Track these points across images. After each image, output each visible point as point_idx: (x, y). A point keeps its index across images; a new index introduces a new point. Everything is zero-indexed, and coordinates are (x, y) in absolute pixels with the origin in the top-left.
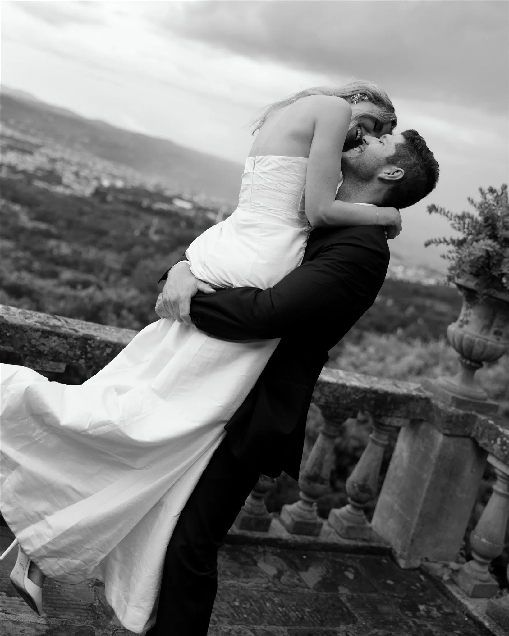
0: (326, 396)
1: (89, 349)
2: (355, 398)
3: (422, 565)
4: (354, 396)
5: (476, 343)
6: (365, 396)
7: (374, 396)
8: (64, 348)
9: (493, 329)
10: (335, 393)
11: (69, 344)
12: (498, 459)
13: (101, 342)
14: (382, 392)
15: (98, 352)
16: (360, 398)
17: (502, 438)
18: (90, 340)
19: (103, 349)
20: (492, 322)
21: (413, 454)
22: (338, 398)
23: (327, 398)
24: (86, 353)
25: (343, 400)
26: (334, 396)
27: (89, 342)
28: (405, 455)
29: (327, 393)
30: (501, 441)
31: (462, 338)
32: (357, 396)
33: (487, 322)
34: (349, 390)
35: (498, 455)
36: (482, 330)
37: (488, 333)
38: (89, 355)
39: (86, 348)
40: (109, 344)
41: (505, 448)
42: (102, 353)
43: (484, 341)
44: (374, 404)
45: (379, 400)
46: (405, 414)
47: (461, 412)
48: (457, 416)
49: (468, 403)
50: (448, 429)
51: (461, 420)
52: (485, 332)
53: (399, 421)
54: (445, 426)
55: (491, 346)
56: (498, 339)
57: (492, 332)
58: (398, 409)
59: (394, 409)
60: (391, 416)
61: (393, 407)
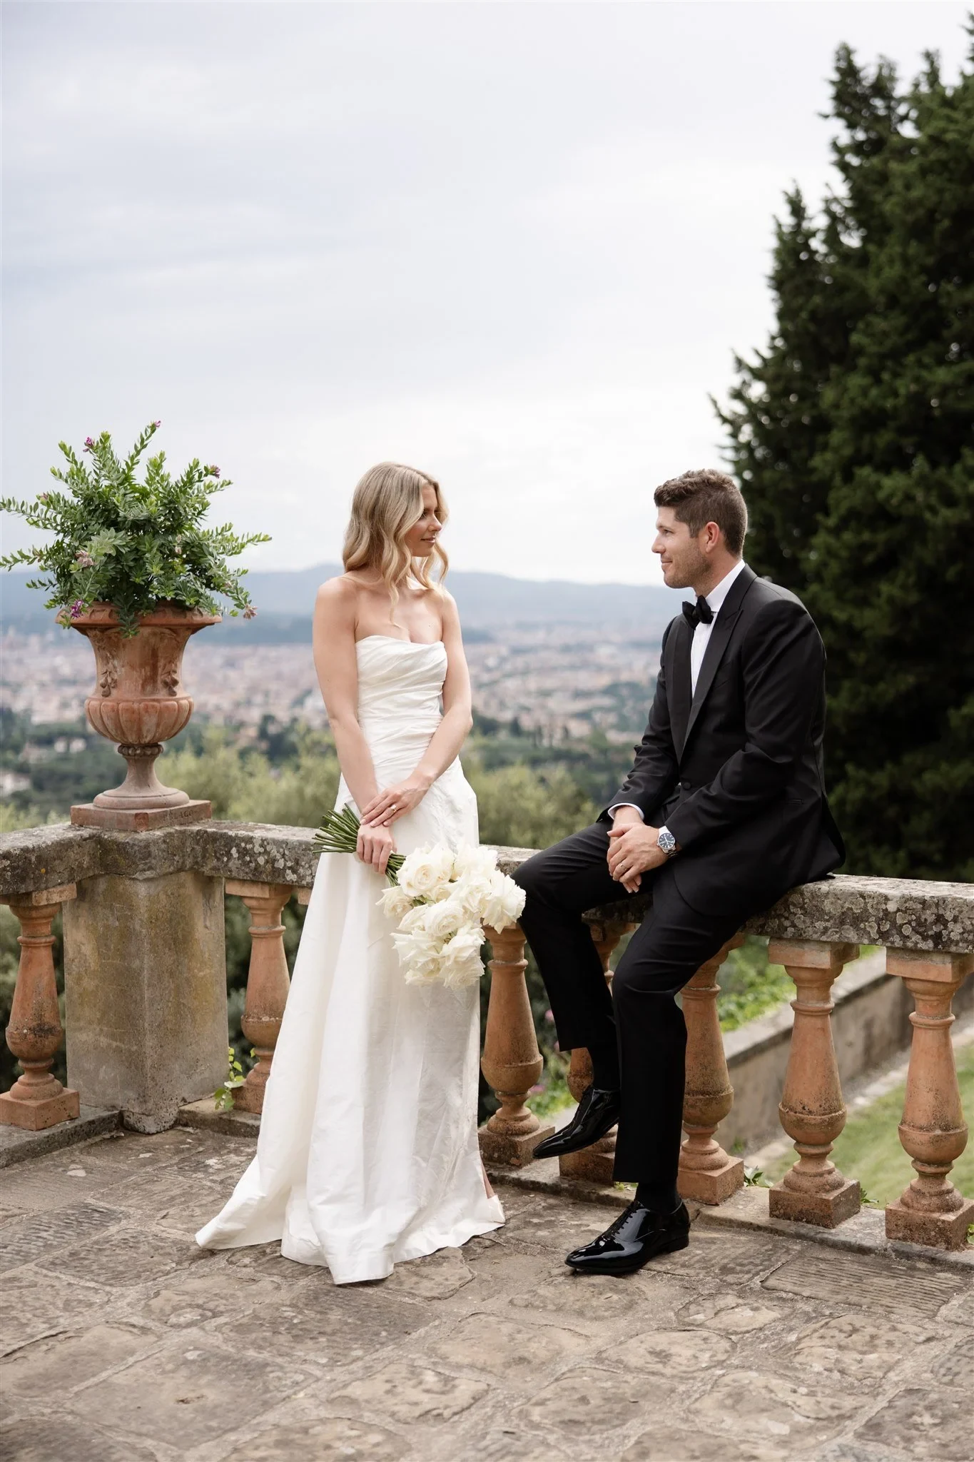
3: (181, 1112)
5: (143, 713)
9: (160, 679)
12: (243, 881)
17: (238, 846)
20: (154, 668)
21: (102, 941)
28: (88, 949)
30: (238, 851)
31: (116, 712)
33: (147, 671)
35: (241, 876)
36: (143, 686)
37: (155, 689)
41: (248, 859)
43: (155, 703)
44: (13, 876)
45: (18, 867)
46: (66, 875)
47: (158, 833)
48: (155, 842)
49: (164, 815)
50: (150, 868)
51: (163, 846)
52: (149, 688)
53: (61, 892)
54: (141, 866)
55: (167, 707)
56: (173, 694)
57: (160, 685)
58: (53, 871)
59: (47, 873)
60: (46, 888)
61: (43, 870)
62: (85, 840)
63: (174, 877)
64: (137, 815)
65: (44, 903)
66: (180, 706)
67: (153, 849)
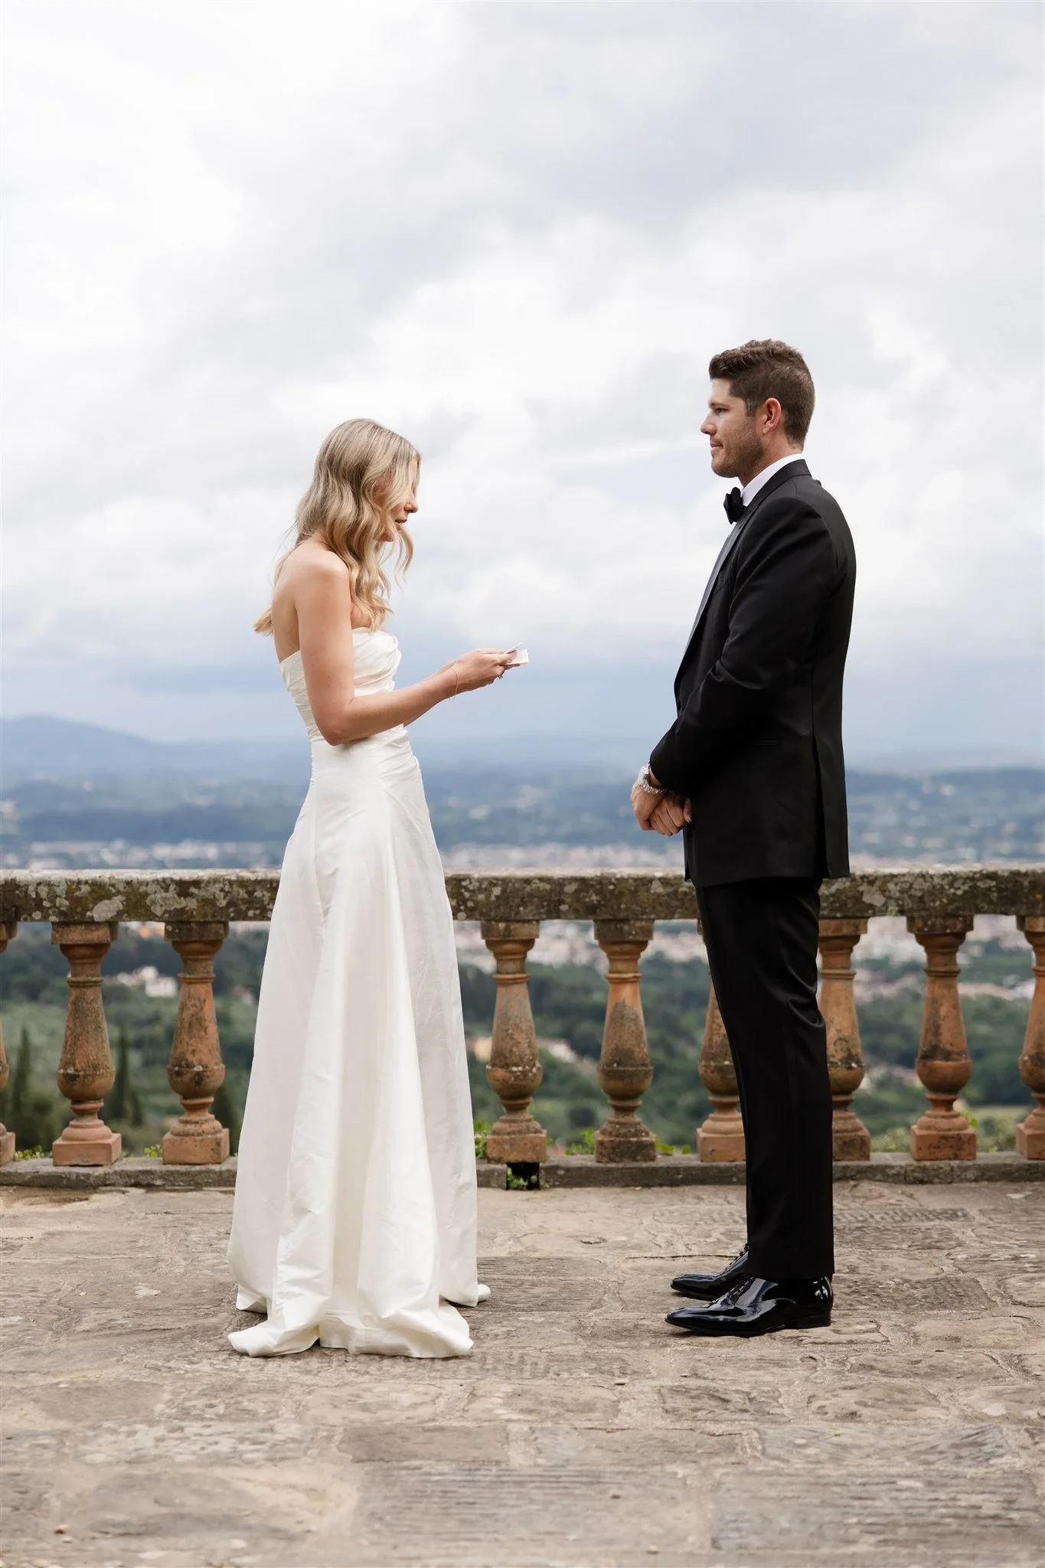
0: (897, 900)
1: (467, 895)
2: (954, 894)
4: (952, 891)
6: (974, 888)
7: (992, 884)
10: (913, 892)
13: (481, 880)
14: (1006, 874)
15: (481, 897)
16: (965, 892)
18: (464, 880)
19: (488, 891)
22: (921, 899)
23: (901, 902)
24: (465, 901)
25: (934, 901)
26: (911, 897)
27: (464, 883)
29: (898, 895)
32: (959, 888)
34: (937, 881)
38: (470, 904)
39: (462, 894)
40: (495, 882)
42: (488, 897)
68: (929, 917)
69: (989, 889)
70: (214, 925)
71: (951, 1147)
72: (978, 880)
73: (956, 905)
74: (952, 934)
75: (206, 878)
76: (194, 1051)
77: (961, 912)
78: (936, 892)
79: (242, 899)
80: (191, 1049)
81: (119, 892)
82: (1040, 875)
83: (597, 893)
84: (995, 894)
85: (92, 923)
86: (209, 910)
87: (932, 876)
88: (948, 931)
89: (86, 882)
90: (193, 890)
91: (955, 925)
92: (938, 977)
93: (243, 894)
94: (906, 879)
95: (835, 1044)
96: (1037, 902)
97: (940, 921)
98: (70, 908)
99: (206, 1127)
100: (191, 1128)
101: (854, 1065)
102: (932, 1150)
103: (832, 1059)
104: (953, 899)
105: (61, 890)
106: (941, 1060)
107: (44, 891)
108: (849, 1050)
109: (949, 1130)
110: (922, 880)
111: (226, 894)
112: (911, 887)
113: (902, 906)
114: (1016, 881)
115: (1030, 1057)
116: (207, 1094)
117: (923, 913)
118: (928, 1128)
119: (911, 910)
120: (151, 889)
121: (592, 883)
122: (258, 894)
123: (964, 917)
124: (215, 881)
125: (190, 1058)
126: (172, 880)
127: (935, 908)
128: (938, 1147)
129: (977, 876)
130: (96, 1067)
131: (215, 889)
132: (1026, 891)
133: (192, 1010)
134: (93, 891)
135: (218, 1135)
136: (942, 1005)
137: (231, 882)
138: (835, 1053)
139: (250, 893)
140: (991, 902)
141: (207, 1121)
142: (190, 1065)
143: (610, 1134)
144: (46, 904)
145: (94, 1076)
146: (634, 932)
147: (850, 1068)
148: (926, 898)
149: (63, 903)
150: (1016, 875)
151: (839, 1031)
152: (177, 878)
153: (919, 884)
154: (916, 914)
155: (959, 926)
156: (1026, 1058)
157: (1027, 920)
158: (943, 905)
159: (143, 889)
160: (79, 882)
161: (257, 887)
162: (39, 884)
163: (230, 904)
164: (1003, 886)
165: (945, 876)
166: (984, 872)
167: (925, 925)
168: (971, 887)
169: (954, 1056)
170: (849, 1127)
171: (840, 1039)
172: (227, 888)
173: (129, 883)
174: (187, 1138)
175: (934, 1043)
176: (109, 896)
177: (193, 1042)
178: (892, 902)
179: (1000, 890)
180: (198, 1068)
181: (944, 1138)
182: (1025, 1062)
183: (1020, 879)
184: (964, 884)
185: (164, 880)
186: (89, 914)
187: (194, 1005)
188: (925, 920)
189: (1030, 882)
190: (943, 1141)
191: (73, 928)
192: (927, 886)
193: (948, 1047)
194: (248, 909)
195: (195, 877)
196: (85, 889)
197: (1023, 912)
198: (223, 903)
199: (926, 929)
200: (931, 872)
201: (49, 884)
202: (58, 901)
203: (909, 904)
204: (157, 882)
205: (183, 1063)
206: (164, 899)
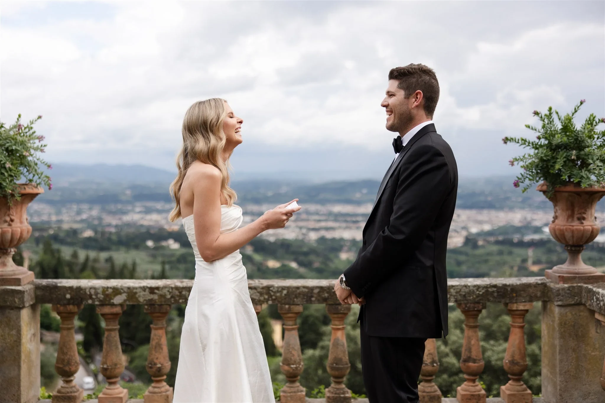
0: (454, 296)
1: (272, 294)
2: (479, 294)
4: (478, 292)
5: (565, 230)
6: (487, 291)
7: (495, 289)
8: (257, 296)
9: (576, 216)
10: (461, 293)
11: (258, 292)
13: (278, 287)
14: (501, 285)
15: (278, 294)
16: (483, 293)
17: (596, 296)
18: (271, 287)
19: (281, 292)
20: (573, 212)
22: (464, 296)
23: (456, 297)
24: (271, 296)
25: (470, 297)
26: (460, 295)
27: (271, 289)
29: (455, 294)
30: (596, 298)
32: (480, 291)
33: (569, 212)
34: (471, 288)
36: (568, 220)
37: (573, 220)
38: (274, 297)
39: (270, 293)
40: (284, 288)
41: (598, 302)
42: (281, 294)
43: (571, 227)
44: (498, 295)
45: (501, 292)
46: (528, 298)
47: (566, 285)
48: (563, 289)
49: (574, 278)
50: (560, 301)
51: (568, 292)
52: (570, 220)
53: (525, 306)
54: (556, 299)
55: (577, 229)
56: (582, 223)
57: (575, 219)
58: (520, 296)
59: (516, 296)
60: (516, 303)
61: (514, 295)
62: (539, 284)
63: (577, 307)
64: (559, 276)
65: (514, 308)
66: (584, 230)
67: (561, 292)
68: (468, 303)
69: (493, 292)
70: (165, 306)
71: (476, 399)
72: (489, 288)
73: (479, 298)
74: (477, 311)
75: (162, 286)
76: (157, 358)
77: (481, 301)
78: (471, 293)
79: (177, 295)
80: (156, 357)
81: (124, 292)
82: (515, 286)
83: (327, 293)
84: (496, 294)
85: (113, 305)
86: (163, 300)
87: (469, 286)
88: (476, 309)
89: (111, 288)
90: (156, 291)
91: (479, 307)
92: (471, 328)
93: (177, 293)
94: (459, 287)
95: (427, 356)
96: (513, 297)
97: (472, 305)
98: (104, 298)
99: (163, 389)
100: (156, 390)
101: (435, 365)
102: (468, 400)
103: (426, 362)
104: (478, 296)
105: (100, 291)
106: (471, 363)
107: (93, 291)
108: (433, 359)
109: (475, 392)
110: (465, 288)
111: (170, 293)
112: (460, 291)
113: (456, 299)
114: (505, 289)
115: (509, 361)
116: (162, 376)
117: (466, 302)
118: (466, 391)
119: (460, 300)
120: (138, 291)
121: (326, 289)
122: (184, 293)
123: (482, 303)
124: (165, 287)
125: (155, 361)
126: (147, 287)
127: (470, 300)
128: (470, 399)
129: (489, 286)
130: (116, 365)
131: (165, 291)
132: (509, 293)
133: (157, 341)
134: (113, 292)
135: (168, 393)
136: (472, 339)
137: (172, 288)
138: (427, 360)
139: (180, 293)
140: (494, 297)
141: (163, 387)
142: (155, 364)
143: (332, 393)
144: (94, 297)
145: (115, 368)
146: (343, 309)
147: (434, 366)
148: (467, 296)
149: (101, 296)
150: (505, 286)
151: (429, 350)
152: (149, 286)
153: (464, 290)
154: (462, 302)
155: (481, 307)
156: (507, 361)
157: (509, 304)
158: (474, 299)
159: (135, 291)
160: (108, 288)
161: (184, 290)
162: (91, 288)
163: (172, 297)
164: (499, 290)
165: (475, 286)
166: (492, 285)
167: (466, 306)
168: (486, 291)
169: (477, 361)
170: (433, 390)
171: (429, 354)
172: (171, 290)
173: (129, 288)
174: (155, 395)
175: (468, 355)
176: (120, 293)
177: (157, 354)
178: (452, 297)
179: (498, 292)
180: (159, 365)
181: (472, 395)
182: (506, 363)
183: (506, 287)
184: (483, 289)
185: (144, 287)
186: (112, 301)
187: (157, 339)
188: (466, 304)
189: (511, 289)
190: (472, 397)
191: (105, 307)
192: (467, 290)
193: (475, 358)
194: (180, 299)
195: (157, 285)
196: (110, 291)
197: (508, 301)
198: (169, 296)
199: (466, 308)
200: (469, 284)
201: (95, 288)
202: (99, 296)
203: (459, 298)
204: (141, 288)
205: (153, 363)
206: (144, 295)
